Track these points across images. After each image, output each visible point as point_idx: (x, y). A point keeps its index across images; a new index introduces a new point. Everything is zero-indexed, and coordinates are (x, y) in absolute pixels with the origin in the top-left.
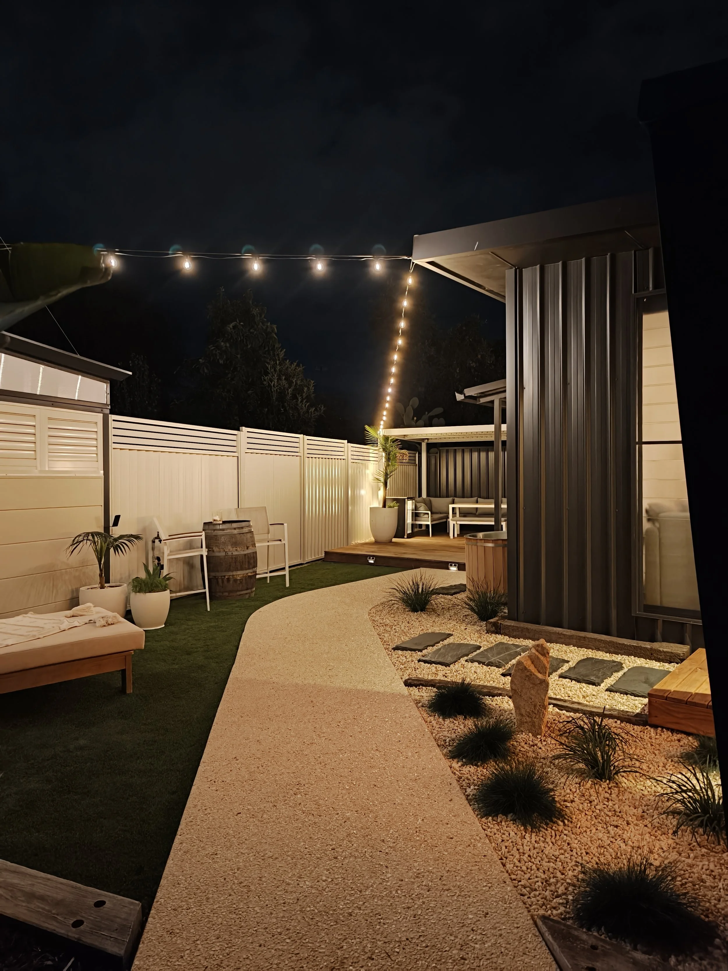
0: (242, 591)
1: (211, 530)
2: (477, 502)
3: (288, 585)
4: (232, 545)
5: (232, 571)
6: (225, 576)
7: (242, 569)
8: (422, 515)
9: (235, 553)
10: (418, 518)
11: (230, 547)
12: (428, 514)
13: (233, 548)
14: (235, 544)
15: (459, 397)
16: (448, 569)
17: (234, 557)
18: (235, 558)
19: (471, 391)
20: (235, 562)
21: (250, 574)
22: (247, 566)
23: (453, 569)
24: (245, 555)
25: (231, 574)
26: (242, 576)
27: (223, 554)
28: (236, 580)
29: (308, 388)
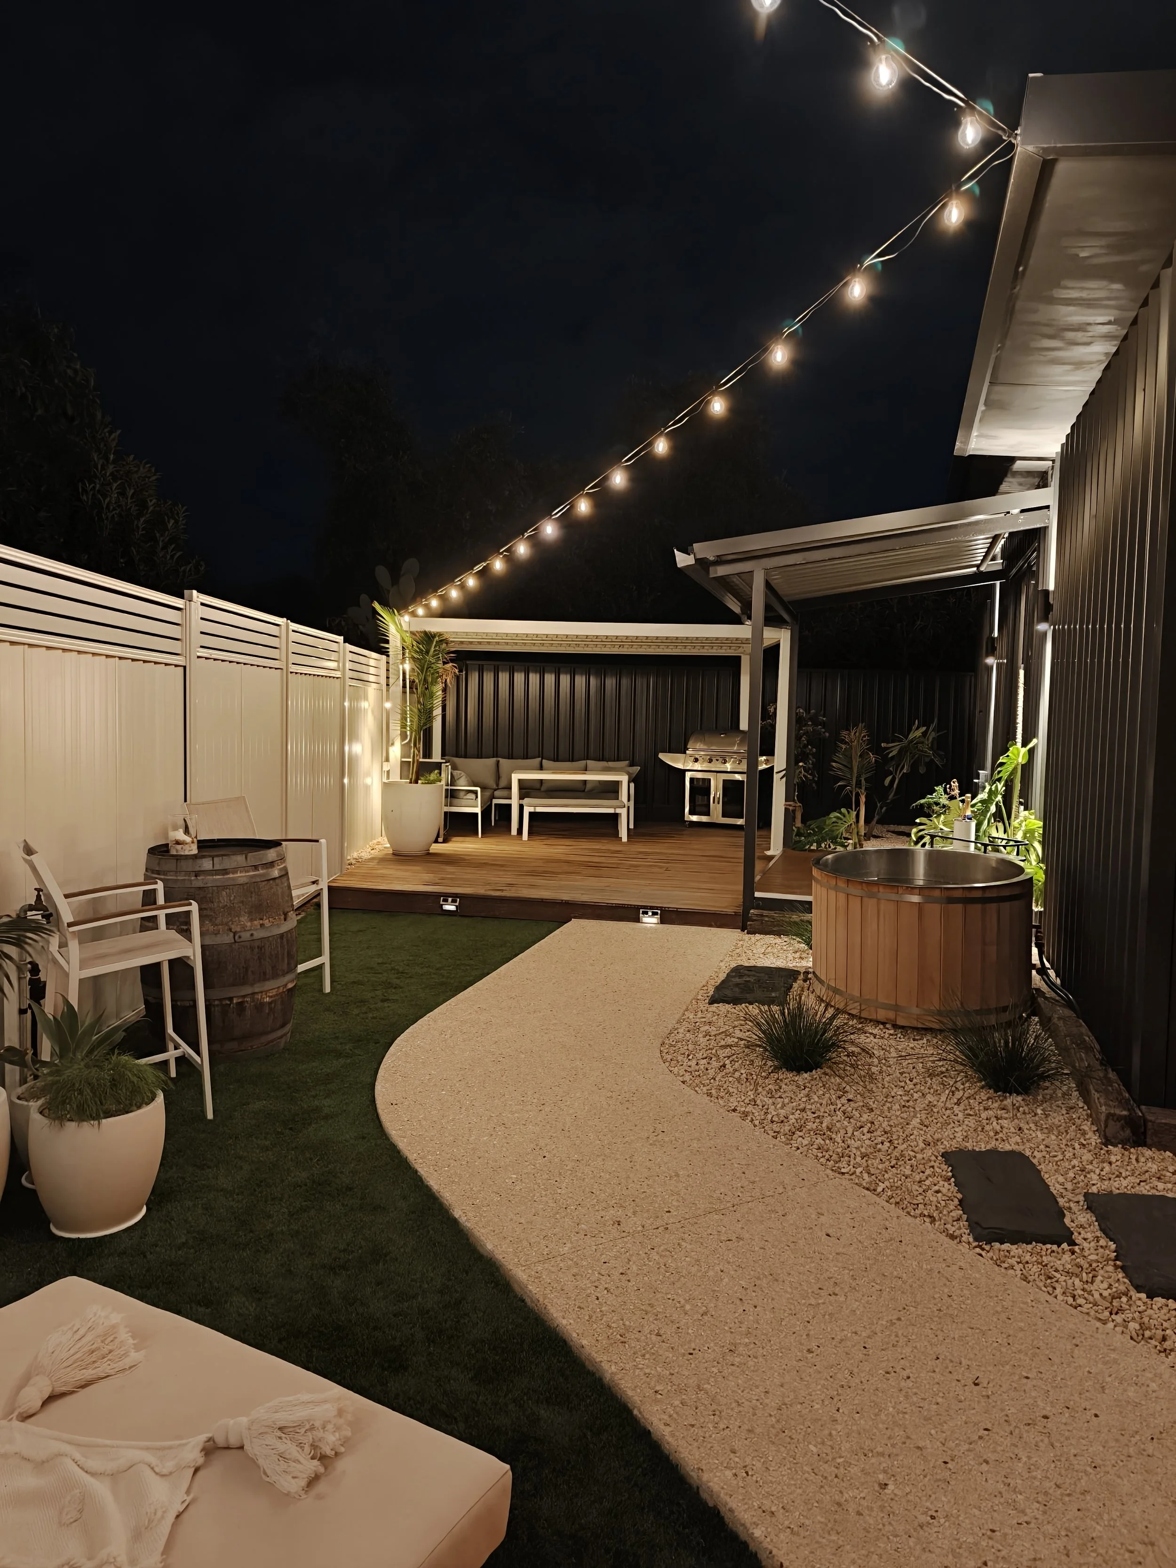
0: (274, 1030)
1: (188, 873)
2: (541, 768)
3: (327, 989)
4: (250, 913)
5: (252, 985)
6: (231, 999)
7: (275, 976)
8: (462, 794)
9: (259, 934)
10: (456, 801)
11: (244, 919)
12: (475, 792)
13: (251, 920)
14: (259, 910)
15: (683, 560)
16: (638, 920)
17: (257, 944)
18: (259, 947)
19: (705, 549)
20: (259, 959)
21: (290, 986)
22: (285, 967)
23: (650, 920)
24: (282, 936)
25: (248, 990)
26: (274, 992)
27: (228, 939)
28: (259, 1007)
29: (176, 522)
